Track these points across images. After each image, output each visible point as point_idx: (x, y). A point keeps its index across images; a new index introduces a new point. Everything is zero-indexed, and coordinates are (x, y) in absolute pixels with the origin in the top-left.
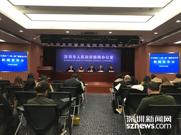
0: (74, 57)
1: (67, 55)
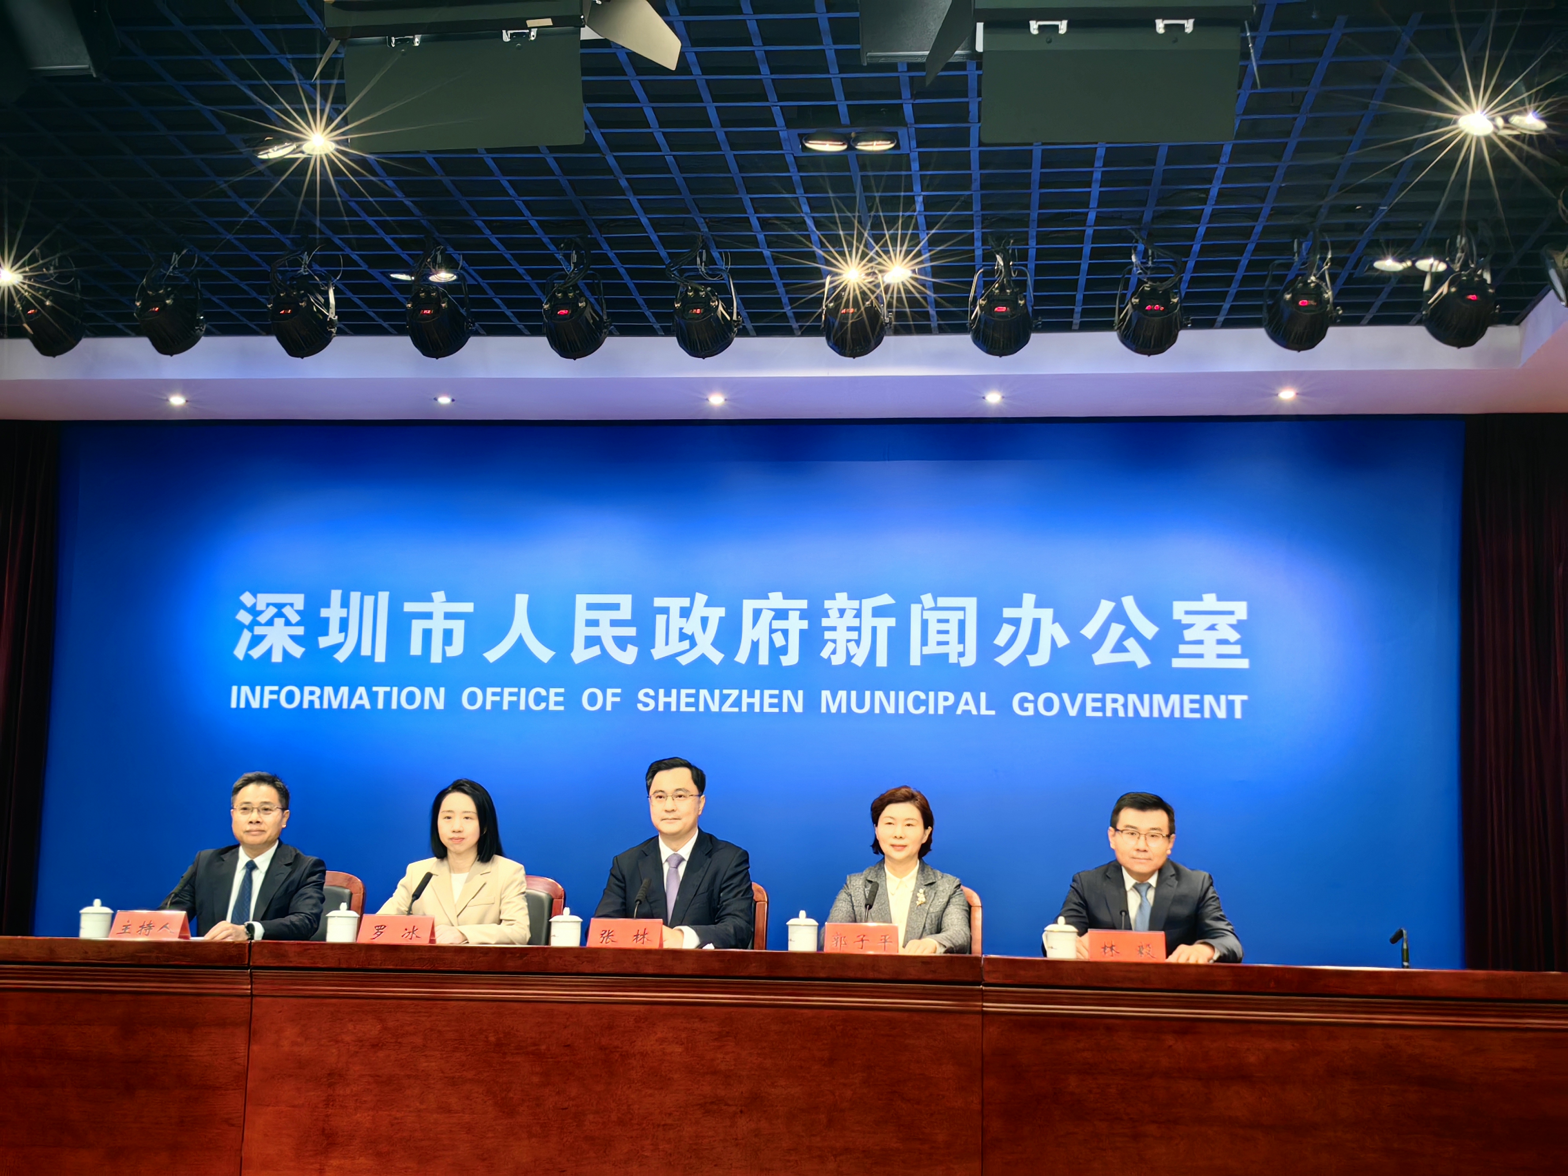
0: (438, 625)
1: (298, 600)
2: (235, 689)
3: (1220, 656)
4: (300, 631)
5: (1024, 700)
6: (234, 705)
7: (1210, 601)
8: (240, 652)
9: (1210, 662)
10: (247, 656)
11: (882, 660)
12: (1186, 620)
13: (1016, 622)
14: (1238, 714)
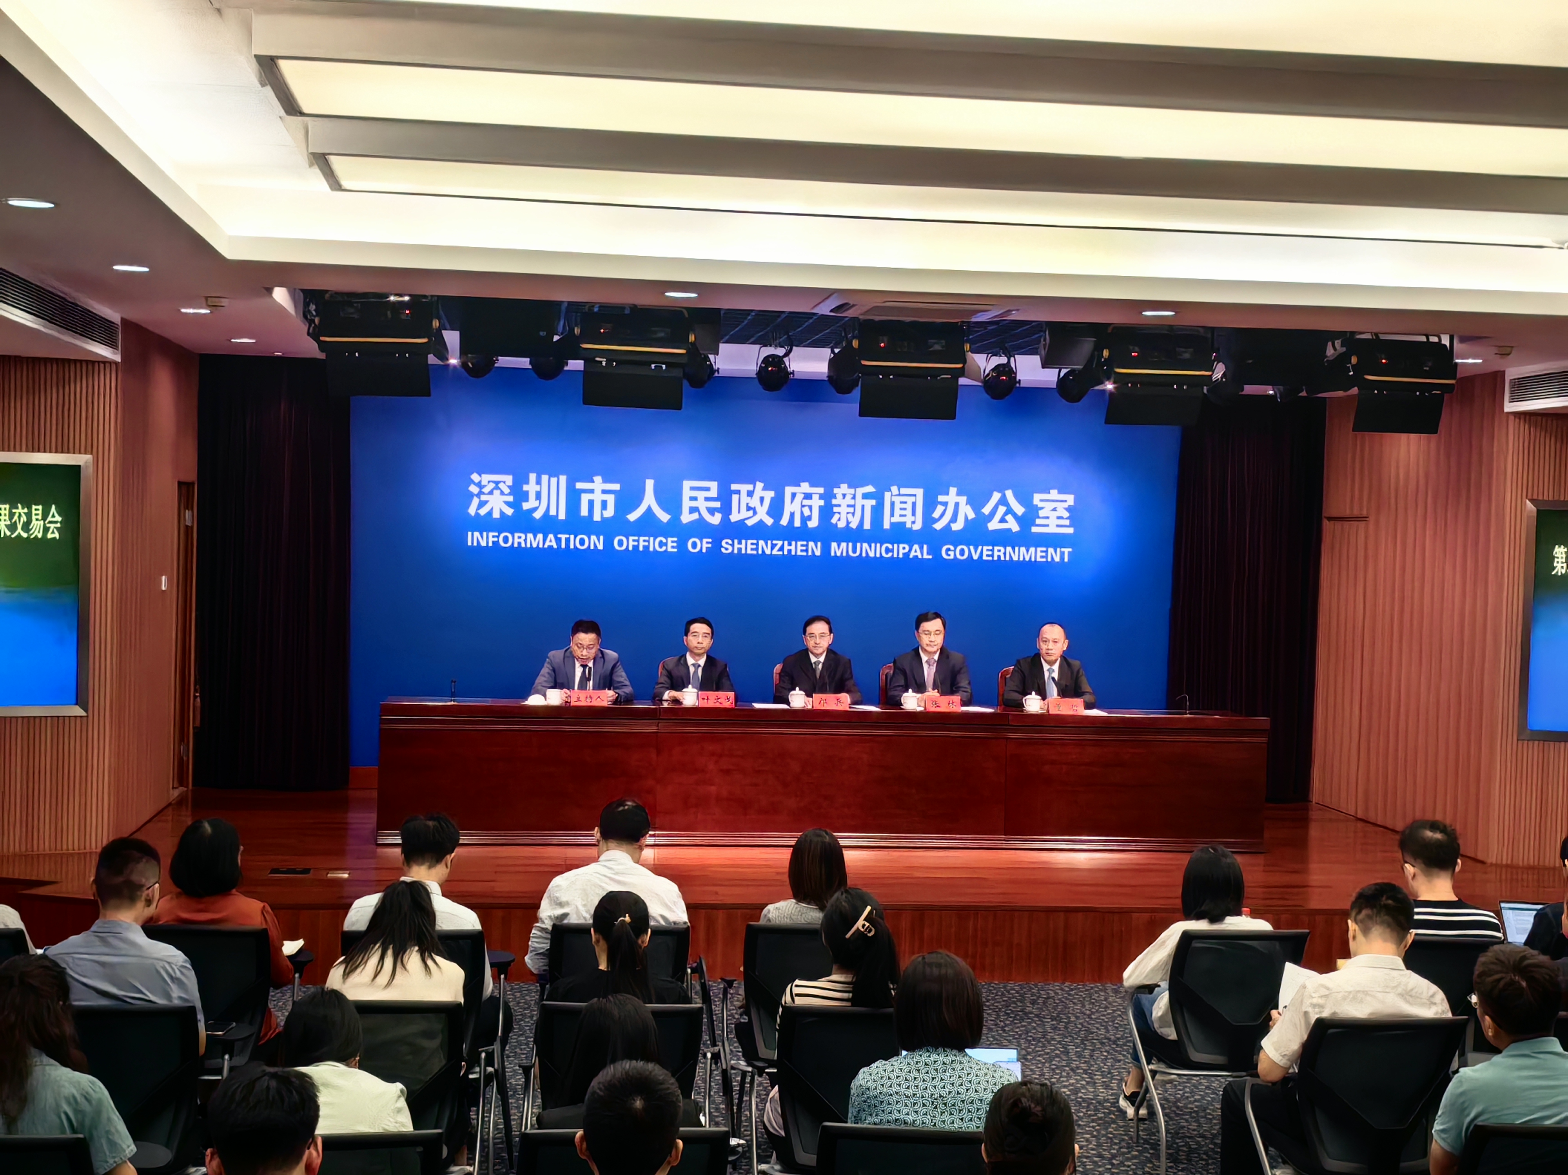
1: (509, 479)
2: (470, 534)
3: (1058, 526)
4: (510, 499)
5: (948, 550)
6: (470, 544)
7: (1054, 494)
8: (472, 511)
9: (1052, 529)
10: (477, 514)
11: (867, 526)
12: (1040, 505)
13: (945, 504)
14: (1066, 560)
